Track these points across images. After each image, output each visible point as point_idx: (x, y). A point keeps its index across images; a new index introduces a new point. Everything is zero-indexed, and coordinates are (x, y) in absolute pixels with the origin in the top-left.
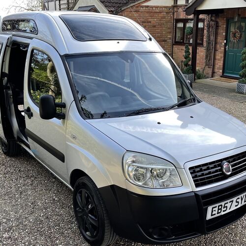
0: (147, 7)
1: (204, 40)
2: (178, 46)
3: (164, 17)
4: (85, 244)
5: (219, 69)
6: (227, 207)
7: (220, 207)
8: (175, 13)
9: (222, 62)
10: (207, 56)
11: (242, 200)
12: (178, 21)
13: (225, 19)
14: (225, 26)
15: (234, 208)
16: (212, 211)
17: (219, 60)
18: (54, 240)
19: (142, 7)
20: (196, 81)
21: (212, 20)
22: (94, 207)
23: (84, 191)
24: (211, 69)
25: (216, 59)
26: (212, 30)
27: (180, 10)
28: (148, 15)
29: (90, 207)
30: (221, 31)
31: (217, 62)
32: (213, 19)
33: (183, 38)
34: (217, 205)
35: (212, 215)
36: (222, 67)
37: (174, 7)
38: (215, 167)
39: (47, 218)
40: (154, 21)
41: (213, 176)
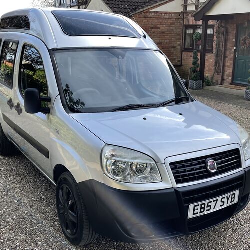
0: (157, 13)
1: (214, 46)
2: (187, 53)
3: (173, 24)
4: (65, 242)
5: (228, 76)
6: (210, 206)
7: (203, 206)
8: (185, 20)
9: (232, 69)
10: (216, 63)
11: (228, 200)
12: (188, 27)
13: (235, 25)
14: (235, 33)
15: (218, 208)
16: (194, 210)
17: (228, 67)
18: (34, 237)
19: (152, 13)
20: (205, 88)
21: (221, 26)
22: (74, 203)
23: (65, 186)
24: (221, 76)
25: (225, 66)
26: (222, 37)
27: (190, 16)
28: (157, 21)
29: (70, 203)
30: (231, 38)
31: (226, 69)
32: (223, 25)
33: (192, 45)
34: (200, 203)
35: (194, 214)
36: (231, 74)
37: (183, 13)
38: (199, 164)
39: (31, 215)
40: (163, 27)
41: (197, 173)
